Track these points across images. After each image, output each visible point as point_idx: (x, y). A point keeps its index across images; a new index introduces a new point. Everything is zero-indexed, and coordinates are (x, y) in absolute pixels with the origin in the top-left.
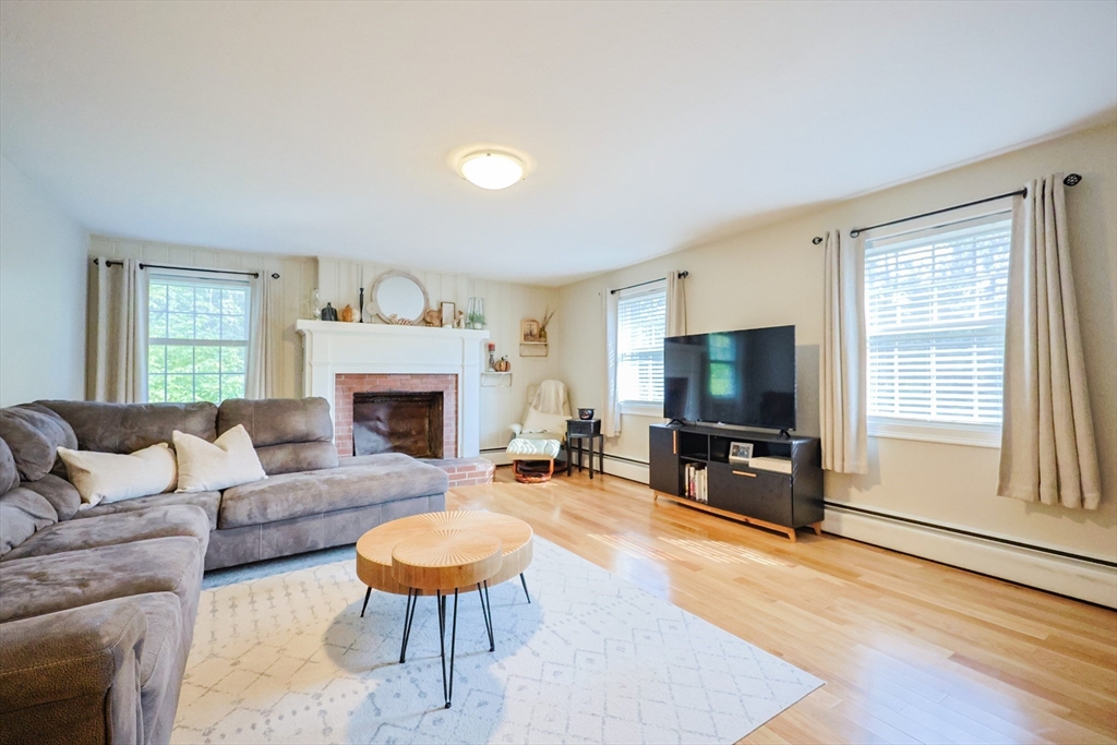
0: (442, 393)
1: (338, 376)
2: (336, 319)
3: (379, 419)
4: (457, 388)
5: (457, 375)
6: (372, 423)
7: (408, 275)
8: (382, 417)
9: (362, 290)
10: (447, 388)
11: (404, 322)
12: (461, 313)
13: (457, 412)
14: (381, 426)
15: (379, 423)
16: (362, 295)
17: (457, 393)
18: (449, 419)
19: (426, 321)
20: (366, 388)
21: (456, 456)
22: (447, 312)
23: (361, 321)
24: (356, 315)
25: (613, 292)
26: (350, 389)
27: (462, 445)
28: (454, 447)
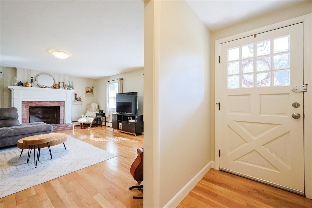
0: (59, 106)
1: (23, 102)
2: (23, 86)
3: (39, 114)
4: (64, 105)
5: (64, 102)
6: (36, 115)
7: (48, 74)
8: (40, 113)
9: (32, 78)
10: (61, 105)
11: (47, 87)
12: (66, 85)
13: (64, 112)
14: (39, 116)
15: (39, 115)
16: (32, 79)
17: (64, 107)
18: (62, 113)
19: (54, 87)
20: (33, 105)
21: (64, 123)
22: (61, 85)
23: (32, 87)
24: (30, 85)
25: (108, 82)
26: (28, 105)
27: (66, 120)
28: (63, 121)
